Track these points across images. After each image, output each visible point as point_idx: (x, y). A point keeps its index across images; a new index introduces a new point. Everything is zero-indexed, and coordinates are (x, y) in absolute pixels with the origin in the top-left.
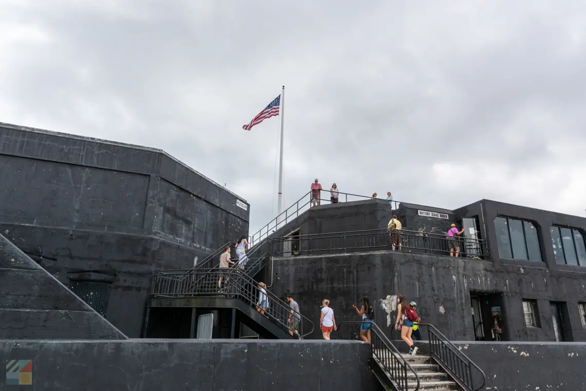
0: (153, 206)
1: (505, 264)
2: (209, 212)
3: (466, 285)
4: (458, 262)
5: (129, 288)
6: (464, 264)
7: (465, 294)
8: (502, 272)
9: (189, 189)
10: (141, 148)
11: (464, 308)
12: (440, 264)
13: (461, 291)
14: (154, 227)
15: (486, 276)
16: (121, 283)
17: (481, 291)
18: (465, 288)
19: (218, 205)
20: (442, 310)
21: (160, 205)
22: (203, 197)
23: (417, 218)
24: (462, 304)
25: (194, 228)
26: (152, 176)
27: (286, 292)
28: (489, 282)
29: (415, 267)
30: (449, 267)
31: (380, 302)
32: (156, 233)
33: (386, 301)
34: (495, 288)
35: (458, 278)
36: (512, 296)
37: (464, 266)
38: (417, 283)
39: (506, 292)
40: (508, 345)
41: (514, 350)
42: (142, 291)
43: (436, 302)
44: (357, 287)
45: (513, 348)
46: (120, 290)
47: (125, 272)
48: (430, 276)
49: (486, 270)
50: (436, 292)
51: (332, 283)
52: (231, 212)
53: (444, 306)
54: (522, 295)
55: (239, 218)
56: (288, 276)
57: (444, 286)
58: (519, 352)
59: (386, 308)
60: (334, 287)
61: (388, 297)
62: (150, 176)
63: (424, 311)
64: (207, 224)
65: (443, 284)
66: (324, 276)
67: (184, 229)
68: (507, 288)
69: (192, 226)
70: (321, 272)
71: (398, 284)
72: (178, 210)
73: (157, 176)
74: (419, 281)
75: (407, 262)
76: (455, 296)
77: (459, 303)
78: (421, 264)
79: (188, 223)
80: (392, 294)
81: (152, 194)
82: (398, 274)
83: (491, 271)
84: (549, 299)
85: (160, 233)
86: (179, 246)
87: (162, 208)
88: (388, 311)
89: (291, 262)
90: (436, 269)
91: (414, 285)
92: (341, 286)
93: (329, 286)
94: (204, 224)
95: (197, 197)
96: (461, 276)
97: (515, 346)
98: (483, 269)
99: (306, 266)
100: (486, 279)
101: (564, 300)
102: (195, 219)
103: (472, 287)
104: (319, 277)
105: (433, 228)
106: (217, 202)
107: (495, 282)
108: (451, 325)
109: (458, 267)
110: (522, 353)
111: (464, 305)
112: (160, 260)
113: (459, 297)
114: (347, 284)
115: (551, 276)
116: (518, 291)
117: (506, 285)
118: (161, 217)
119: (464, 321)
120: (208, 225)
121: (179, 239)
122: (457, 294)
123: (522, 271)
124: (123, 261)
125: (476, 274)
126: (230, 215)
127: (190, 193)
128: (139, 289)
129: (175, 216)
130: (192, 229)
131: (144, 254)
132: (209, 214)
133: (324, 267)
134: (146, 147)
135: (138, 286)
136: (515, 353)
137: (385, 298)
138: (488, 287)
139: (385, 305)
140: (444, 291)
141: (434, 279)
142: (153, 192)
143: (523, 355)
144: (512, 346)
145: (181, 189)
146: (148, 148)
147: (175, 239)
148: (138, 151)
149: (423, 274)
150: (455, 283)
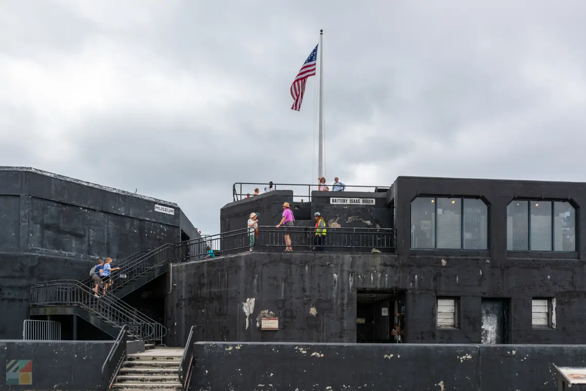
0: (25, 225)
1: (418, 256)
2: (110, 222)
3: (351, 284)
4: (343, 257)
5: (12, 300)
6: (352, 260)
7: (348, 294)
8: (409, 266)
9: (74, 202)
10: (10, 169)
11: (345, 308)
12: (317, 262)
13: (343, 291)
14: (31, 245)
15: (383, 272)
16: (6, 296)
17: (374, 289)
18: (349, 287)
19: (123, 214)
20: (313, 311)
21: (36, 223)
22: (98, 208)
23: (329, 208)
24: (342, 305)
25: (89, 241)
26: (21, 195)
27: (180, 298)
28: (386, 279)
29: (282, 267)
30: (329, 264)
31: (242, 305)
32: (33, 250)
33: (246, 305)
34: (394, 285)
35: (341, 277)
36: (421, 294)
37: (352, 262)
38: (283, 285)
39: (411, 289)
40: (296, 346)
41: (304, 350)
42: (24, 302)
43: (307, 304)
44: (227, 291)
45: (302, 349)
46: (6, 302)
47: (8, 287)
48: (302, 275)
49: (385, 265)
50: (308, 293)
51: (211, 287)
52: (147, 219)
53: (316, 308)
54: (436, 291)
55: (161, 224)
56: (182, 282)
57: (319, 287)
58: (310, 352)
59: (246, 311)
60: (211, 292)
61: (248, 299)
62: (19, 196)
63: (288, 314)
64: (108, 234)
65: (318, 284)
66: (205, 281)
67: (74, 243)
68: (414, 285)
69: (86, 239)
70: (204, 277)
71: (258, 286)
72: (62, 225)
73: (26, 196)
74: (285, 283)
75: (271, 262)
76: (334, 296)
77: (339, 303)
78: (291, 263)
79: (79, 237)
80: (251, 297)
81: (23, 214)
82: (258, 277)
83: (392, 266)
84: (482, 295)
85: (39, 250)
86: (67, 260)
87: (38, 226)
88: (247, 314)
89: (184, 268)
90: (311, 268)
91: (278, 287)
92: (216, 290)
93: (209, 291)
94: (104, 234)
95: (88, 209)
96: (345, 273)
97: (305, 347)
98: (381, 264)
99: (193, 271)
100: (383, 276)
101: (509, 296)
102: (89, 232)
103: (360, 286)
104: (202, 281)
105: (350, 218)
106: (122, 211)
107: (396, 279)
108: (324, 326)
109: (342, 265)
110: (314, 354)
111: (345, 306)
112: (42, 274)
113: (339, 297)
114: (220, 288)
115: (493, 266)
116: (432, 287)
117: (413, 281)
118: (38, 234)
119: (342, 323)
120: (111, 236)
121: (67, 253)
122: (337, 293)
123: (444, 262)
124: (5, 277)
125: (368, 271)
126: (146, 222)
127: (78, 206)
128: (21, 300)
129: (59, 231)
130: (87, 242)
131: (21, 270)
132: (111, 224)
133: (205, 272)
134: (15, 167)
135: (21, 298)
136: (305, 354)
137: (245, 302)
138: (385, 284)
139: (246, 308)
140: (319, 291)
141: (307, 278)
142: (24, 212)
143: (314, 356)
144: (299, 346)
145: (64, 204)
146: (17, 167)
147: (61, 253)
148: (6, 173)
149: (292, 274)
150: (335, 283)
